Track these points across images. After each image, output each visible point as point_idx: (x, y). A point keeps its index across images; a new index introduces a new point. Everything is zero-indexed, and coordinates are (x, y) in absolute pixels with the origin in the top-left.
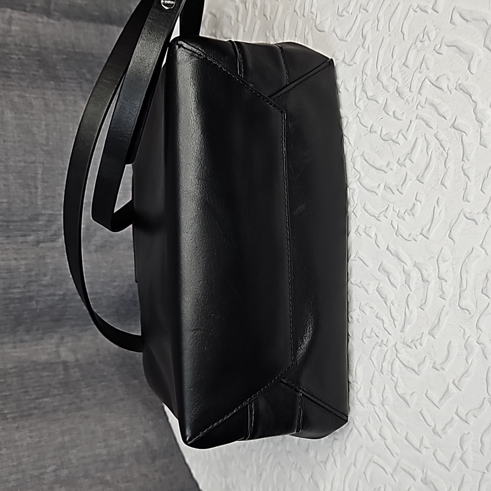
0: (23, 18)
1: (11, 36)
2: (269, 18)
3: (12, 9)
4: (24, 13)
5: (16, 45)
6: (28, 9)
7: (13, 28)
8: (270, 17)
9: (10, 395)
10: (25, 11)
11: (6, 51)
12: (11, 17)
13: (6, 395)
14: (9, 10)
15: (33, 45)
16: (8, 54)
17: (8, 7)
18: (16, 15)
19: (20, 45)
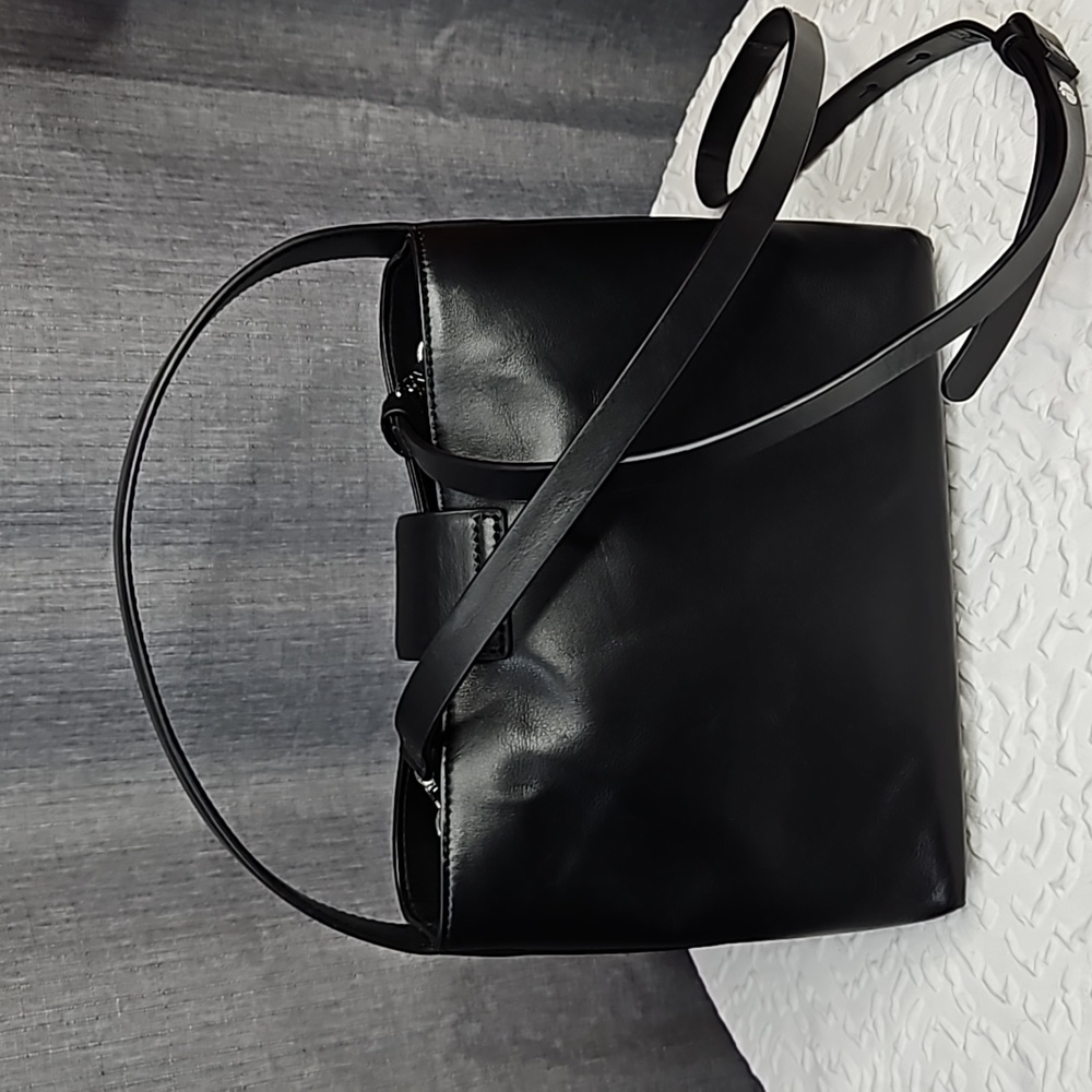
0: (389, 117)
1: (366, 154)
2: (914, 110)
3: (370, 100)
4: (391, 107)
5: (376, 171)
6: (398, 99)
7: (371, 137)
8: (917, 108)
10: (392, 103)
11: (359, 184)
12: (366, 116)
14: (363, 103)
15: (408, 170)
16: (362, 189)
17: (361, 98)
18: (376, 111)
19: (385, 171)
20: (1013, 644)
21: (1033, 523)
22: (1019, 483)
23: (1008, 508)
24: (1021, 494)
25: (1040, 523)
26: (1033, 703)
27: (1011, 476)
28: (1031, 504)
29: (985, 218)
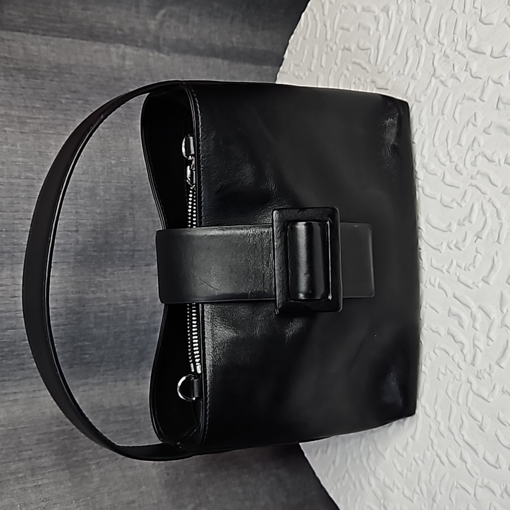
0: (135, 53)
1: (125, 71)
3: (126, 44)
4: (136, 48)
5: (130, 79)
6: (140, 44)
7: (127, 63)
8: (420, 21)
9: (141, 432)
10: (137, 46)
11: (122, 84)
12: (124, 52)
13: (137, 433)
14: (122, 46)
15: (146, 79)
16: (124, 87)
17: (121, 43)
18: (129, 50)
19: (135, 79)
20: (491, 283)
21: (500, 219)
22: (490, 199)
23: (484, 214)
24: (491, 205)
25: (503, 218)
26: (505, 311)
27: (485, 197)
28: (497, 210)
29: (462, 69)
